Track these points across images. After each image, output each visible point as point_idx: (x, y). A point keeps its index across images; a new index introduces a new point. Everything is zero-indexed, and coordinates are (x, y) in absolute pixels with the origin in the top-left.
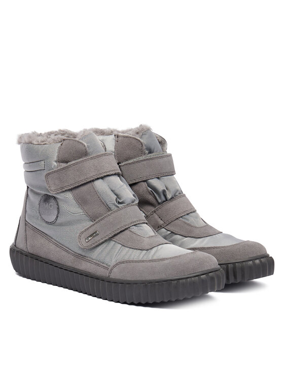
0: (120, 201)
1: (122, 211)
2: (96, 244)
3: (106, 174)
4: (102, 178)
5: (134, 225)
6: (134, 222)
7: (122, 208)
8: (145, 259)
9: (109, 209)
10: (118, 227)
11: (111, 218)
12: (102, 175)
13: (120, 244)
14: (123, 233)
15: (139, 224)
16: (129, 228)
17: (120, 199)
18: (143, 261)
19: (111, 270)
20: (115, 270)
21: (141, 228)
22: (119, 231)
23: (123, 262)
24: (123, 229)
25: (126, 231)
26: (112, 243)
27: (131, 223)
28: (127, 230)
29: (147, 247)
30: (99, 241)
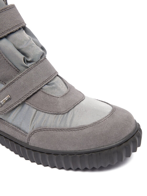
0: (29, 60)
1: (32, 72)
2: (10, 109)
3: (9, 32)
4: (6, 37)
5: (46, 84)
6: (45, 81)
7: (32, 68)
8: (62, 126)
9: (18, 71)
10: (31, 90)
11: (21, 81)
12: (5, 34)
13: (35, 108)
14: (36, 95)
15: (50, 81)
16: (41, 88)
17: (28, 57)
18: (62, 130)
19: (30, 137)
20: (33, 138)
21: (54, 86)
22: (32, 94)
23: (40, 130)
24: (35, 91)
25: (39, 93)
26: (26, 107)
27: (43, 83)
28: (40, 91)
29: (63, 110)
30: (12, 105)
